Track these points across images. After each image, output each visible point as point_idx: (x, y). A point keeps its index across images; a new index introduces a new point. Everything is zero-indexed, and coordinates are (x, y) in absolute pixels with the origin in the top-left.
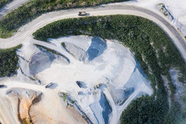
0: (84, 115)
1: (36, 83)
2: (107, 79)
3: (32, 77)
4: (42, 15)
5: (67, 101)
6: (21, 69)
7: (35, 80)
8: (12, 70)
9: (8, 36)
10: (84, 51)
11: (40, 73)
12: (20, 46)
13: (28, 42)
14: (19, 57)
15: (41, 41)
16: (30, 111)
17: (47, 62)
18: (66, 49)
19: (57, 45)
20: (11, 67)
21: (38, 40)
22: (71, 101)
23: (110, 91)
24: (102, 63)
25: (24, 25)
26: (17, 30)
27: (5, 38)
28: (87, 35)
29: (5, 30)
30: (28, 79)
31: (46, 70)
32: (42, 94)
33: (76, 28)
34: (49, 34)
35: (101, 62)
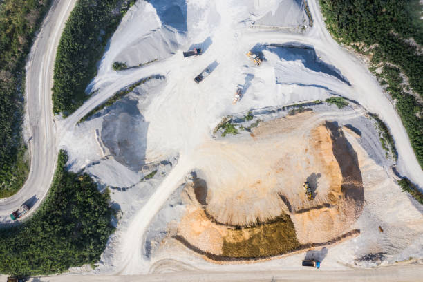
0: (291, 109)
1: (163, 173)
2: (243, 21)
3: (145, 174)
4: (26, 68)
5: (241, 127)
6: (113, 188)
7: (156, 172)
8: (103, 210)
9: (24, 173)
10: (158, 28)
11: (147, 152)
12: (63, 156)
13: (64, 134)
14: (85, 171)
15: (80, 105)
16: (215, 218)
17: (133, 124)
18: (130, 68)
19: (110, 79)
20: (95, 207)
21: (74, 110)
22: (246, 120)
23: (270, 30)
24: (207, 13)
25: (23, 123)
26: (23, 145)
27: (23, 181)
28: (129, 6)
29: (6, 170)
30: (145, 187)
31: (149, 135)
32: (194, 174)
33: (100, 15)
34: (78, 79)
35: (202, 16)
